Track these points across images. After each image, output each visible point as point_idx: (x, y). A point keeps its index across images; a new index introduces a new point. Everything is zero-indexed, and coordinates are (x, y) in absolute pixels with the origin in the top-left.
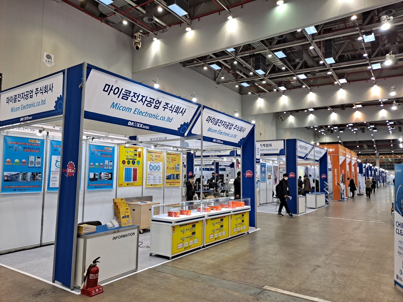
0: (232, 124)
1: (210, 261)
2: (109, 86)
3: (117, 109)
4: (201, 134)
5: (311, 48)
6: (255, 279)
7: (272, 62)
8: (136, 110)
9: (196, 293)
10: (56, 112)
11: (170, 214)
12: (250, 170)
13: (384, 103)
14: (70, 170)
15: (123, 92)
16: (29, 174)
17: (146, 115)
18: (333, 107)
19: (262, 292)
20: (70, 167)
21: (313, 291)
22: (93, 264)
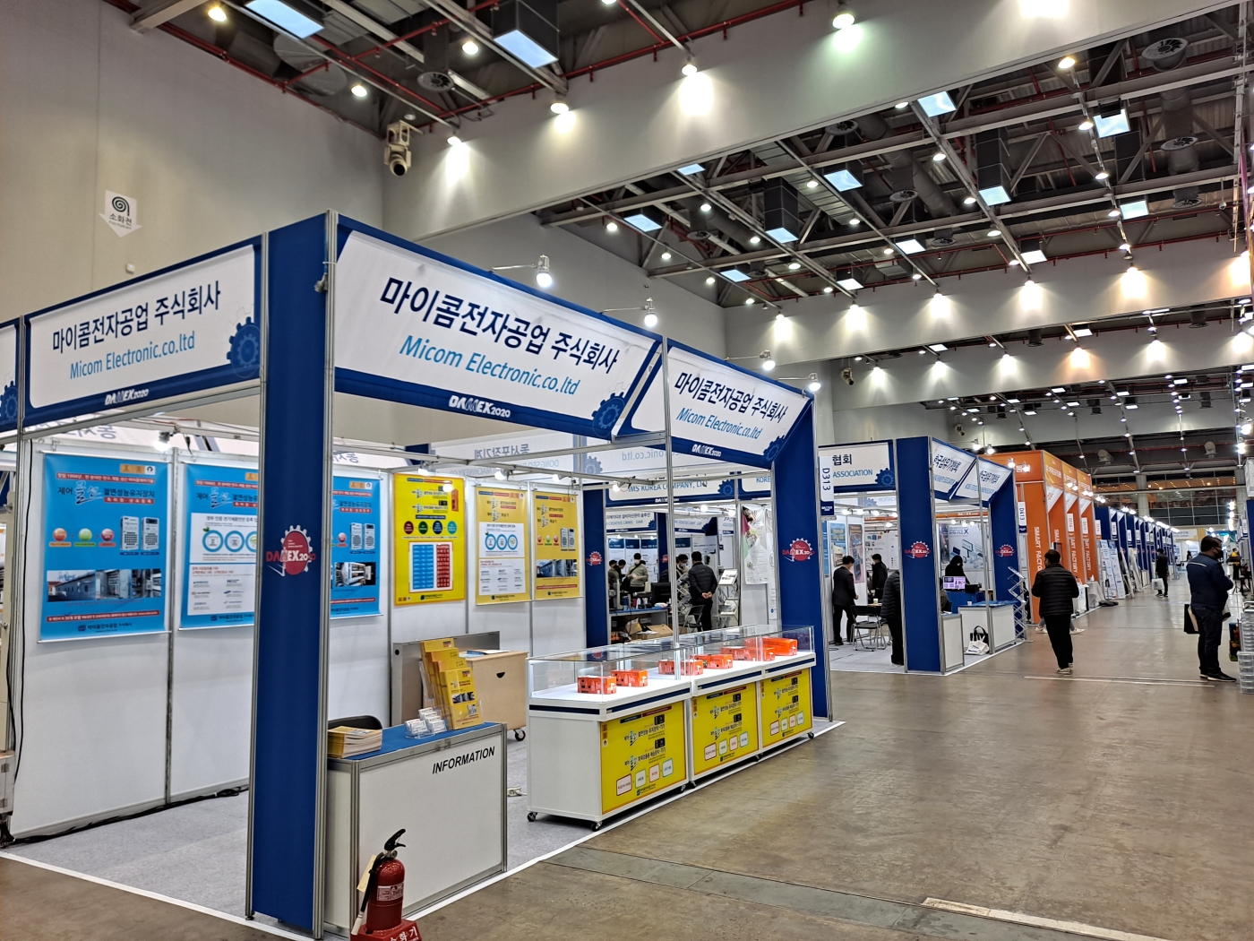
0: (748, 395)
1: (726, 830)
2: (400, 283)
3: (420, 357)
4: (664, 429)
5: (939, 157)
6: (886, 877)
7: (817, 205)
8: (476, 358)
9: (719, 929)
10: (235, 371)
11: (585, 686)
12: (802, 539)
13: (1160, 321)
14: (292, 554)
15: (438, 303)
16: (125, 575)
17: (503, 375)
18: (1003, 338)
19: (922, 916)
20: (291, 544)
21: (1079, 904)
22: (385, 852)
